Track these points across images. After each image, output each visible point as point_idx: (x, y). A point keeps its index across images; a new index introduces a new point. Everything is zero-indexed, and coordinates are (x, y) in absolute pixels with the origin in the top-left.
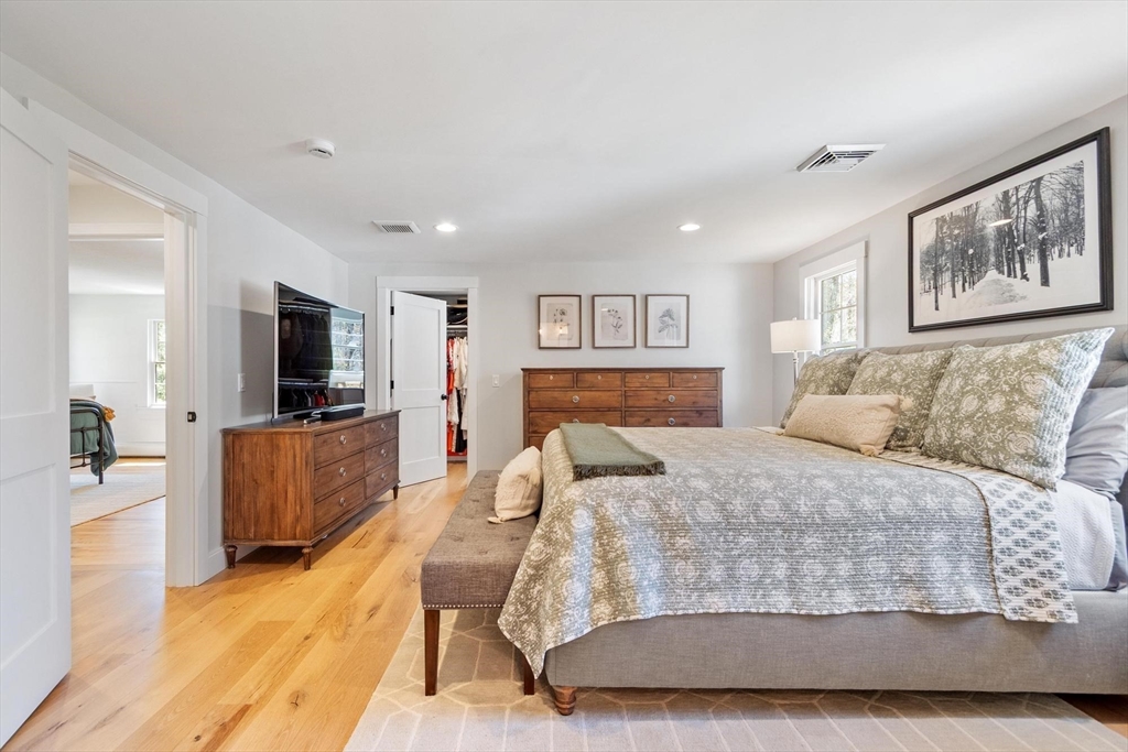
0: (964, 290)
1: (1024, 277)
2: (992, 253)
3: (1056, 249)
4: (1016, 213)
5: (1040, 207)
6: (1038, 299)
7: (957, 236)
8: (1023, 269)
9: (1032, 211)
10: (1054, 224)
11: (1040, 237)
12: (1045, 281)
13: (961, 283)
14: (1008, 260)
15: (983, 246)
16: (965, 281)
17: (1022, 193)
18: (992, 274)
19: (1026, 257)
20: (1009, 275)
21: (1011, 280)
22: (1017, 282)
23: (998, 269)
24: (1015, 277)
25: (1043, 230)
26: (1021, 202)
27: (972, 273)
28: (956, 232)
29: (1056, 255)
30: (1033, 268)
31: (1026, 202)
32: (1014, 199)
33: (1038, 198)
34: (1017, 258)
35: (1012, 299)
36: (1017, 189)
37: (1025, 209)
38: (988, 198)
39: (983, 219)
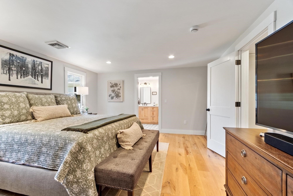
0: (21, 78)
1: (38, 80)
2: (30, 71)
3: (44, 77)
4: (36, 66)
5: (42, 67)
6: (40, 85)
7: (18, 63)
8: (38, 78)
9: (40, 67)
10: (44, 72)
11: (42, 73)
12: (42, 82)
14: (34, 75)
15: (28, 69)
16: (21, 75)
17: (38, 63)
18: (30, 77)
19: (38, 76)
20: (34, 78)
21: (35, 80)
22: (36, 81)
23: (32, 76)
24: (36, 79)
25: (42, 72)
26: (38, 64)
27: (24, 74)
28: (18, 61)
29: (44, 78)
30: (40, 79)
31: (39, 65)
32: (36, 63)
33: (41, 66)
34: (37, 76)
35: (35, 84)
36: (37, 61)
37: (39, 66)
38: (29, 59)
39: (28, 63)
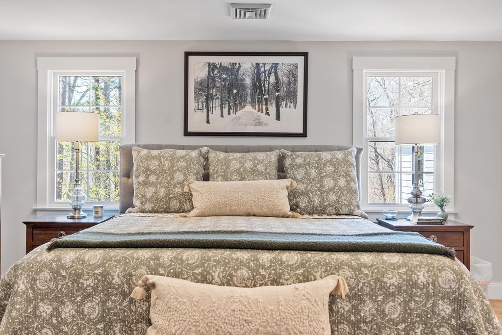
0: (229, 113)
1: (267, 113)
2: (249, 95)
3: (284, 103)
4: (263, 77)
5: (277, 78)
6: (272, 126)
7: (224, 80)
8: (267, 109)
9: (272, 79)
10: (284, 90)
11: (277, 94)
12: (278, 118)
13: (227, 109)
14: (258, 102)
15: (243, 90)
16: (230, 108)
17: (267, 68)
18: (248, 108)
19: (269, 103)
20: (259, 111)
21: (260, 114)
22: (263, 116)
23: (252, 106)
24: (262, 112)
25: (278, 91)
26: (267, 72)
27: (235, 104)
28: (224, 76)
29: (284, 106)
30: (272, 109)
31: (270, 74)
32: (262, 69)
33: (276, 74)
34: (264, 102)
35: (260, 124)
36: (264, 64)
37: (269, 77)
38: (247, 64)
39: (243, 74)
